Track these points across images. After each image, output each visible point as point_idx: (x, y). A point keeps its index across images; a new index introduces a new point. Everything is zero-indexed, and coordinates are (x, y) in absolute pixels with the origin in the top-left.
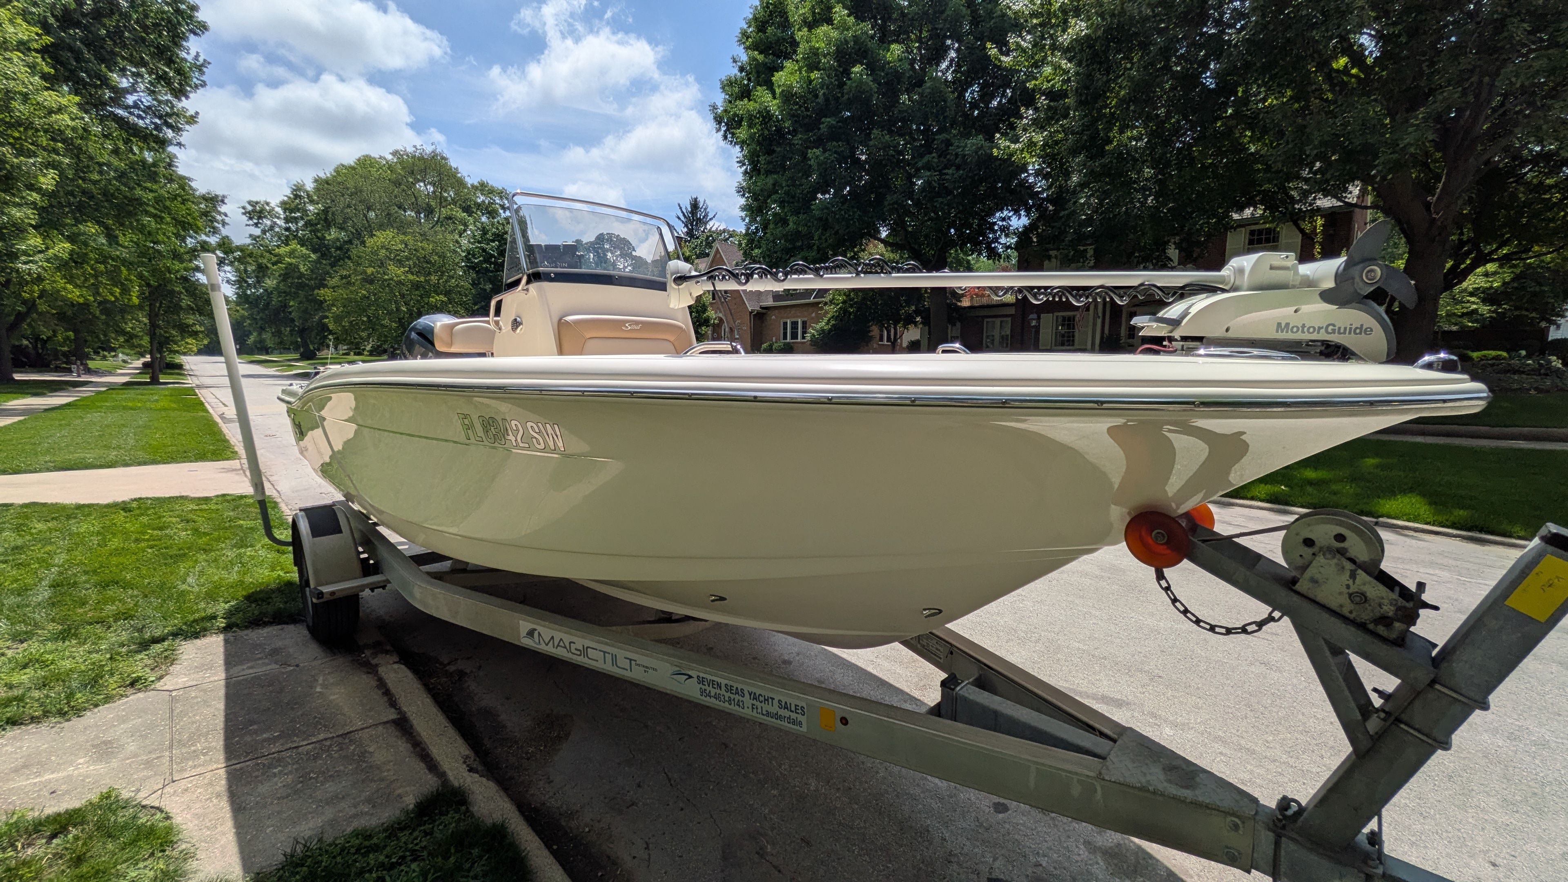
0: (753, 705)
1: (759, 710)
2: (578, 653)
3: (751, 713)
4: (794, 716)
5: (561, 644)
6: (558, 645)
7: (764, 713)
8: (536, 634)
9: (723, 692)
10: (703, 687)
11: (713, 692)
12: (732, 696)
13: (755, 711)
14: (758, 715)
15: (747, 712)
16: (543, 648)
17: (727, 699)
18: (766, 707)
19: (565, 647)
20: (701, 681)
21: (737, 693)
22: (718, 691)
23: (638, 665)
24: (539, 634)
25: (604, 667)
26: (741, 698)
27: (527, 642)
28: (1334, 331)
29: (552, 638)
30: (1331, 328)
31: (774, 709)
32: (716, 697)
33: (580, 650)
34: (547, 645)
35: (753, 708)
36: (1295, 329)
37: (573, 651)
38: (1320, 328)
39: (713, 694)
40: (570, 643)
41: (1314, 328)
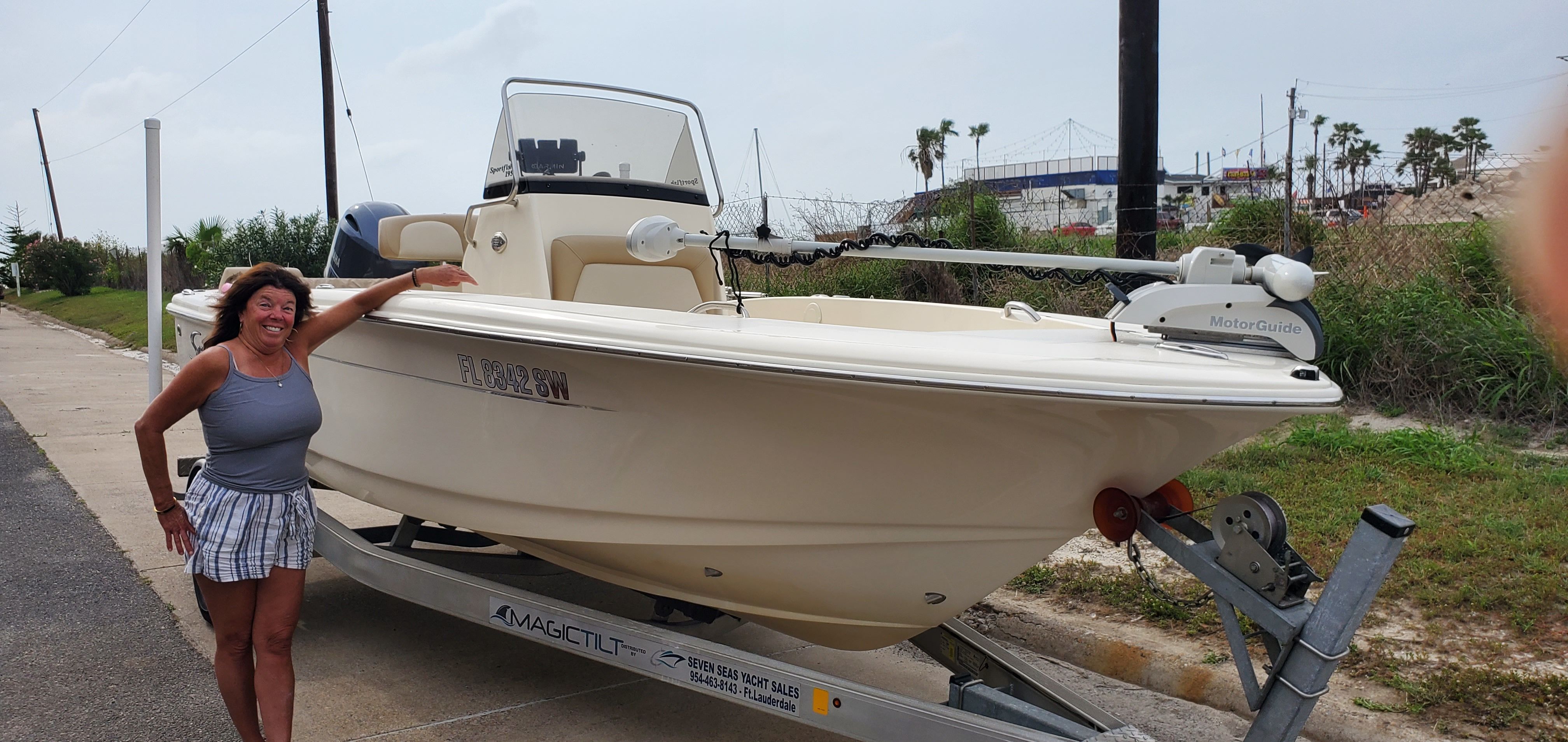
0: (746, 688)
1: (752, 695)
2: (558, 634)
3: (744, 698)
4: (787, 699)
5: (538, 624)
6: (534, 626)
7: (757, 697)
8: (508, 613)
9: (715, 675)
10: (695, 670)
11: (705, 675)
12: (725, 679)
13: (747, 695)
14: (751, 700)
15: (739, 698)
16: (515, 630)
17: (719, 683)
18: (760, 691)
19: (542, 628)
20: (693, 662)
21: (730, 676)
22: (710, 674)
23: (625, 647)
24: (512, 610)
25: (586, 650)
26: (734, 682)
27: (497, 624)
28: (1265, 327)
29: (528, 617)
30: (1262, 324)
31: (768, 692)
32: (708, 681)
33: (560, 632)
34: (520, 625)
35: (746, 692)
36: (1228, 324)
37: (551, 632)
38: (1251, 324)
39: (704, 678)
40: (549, 622)
41: (1246, 324)
